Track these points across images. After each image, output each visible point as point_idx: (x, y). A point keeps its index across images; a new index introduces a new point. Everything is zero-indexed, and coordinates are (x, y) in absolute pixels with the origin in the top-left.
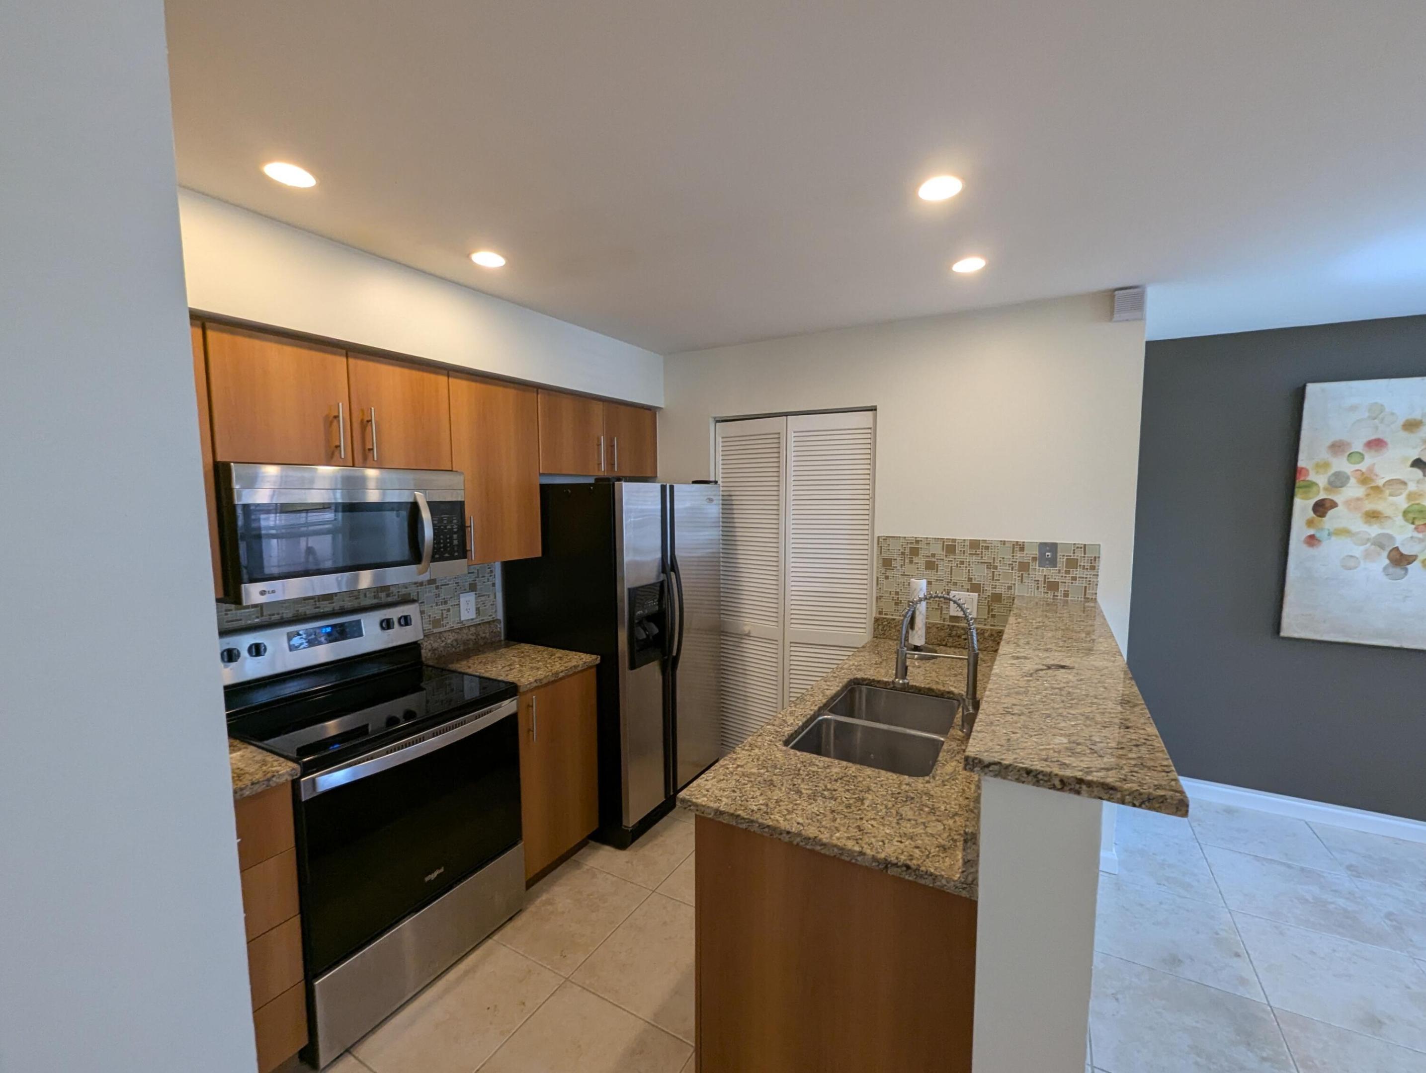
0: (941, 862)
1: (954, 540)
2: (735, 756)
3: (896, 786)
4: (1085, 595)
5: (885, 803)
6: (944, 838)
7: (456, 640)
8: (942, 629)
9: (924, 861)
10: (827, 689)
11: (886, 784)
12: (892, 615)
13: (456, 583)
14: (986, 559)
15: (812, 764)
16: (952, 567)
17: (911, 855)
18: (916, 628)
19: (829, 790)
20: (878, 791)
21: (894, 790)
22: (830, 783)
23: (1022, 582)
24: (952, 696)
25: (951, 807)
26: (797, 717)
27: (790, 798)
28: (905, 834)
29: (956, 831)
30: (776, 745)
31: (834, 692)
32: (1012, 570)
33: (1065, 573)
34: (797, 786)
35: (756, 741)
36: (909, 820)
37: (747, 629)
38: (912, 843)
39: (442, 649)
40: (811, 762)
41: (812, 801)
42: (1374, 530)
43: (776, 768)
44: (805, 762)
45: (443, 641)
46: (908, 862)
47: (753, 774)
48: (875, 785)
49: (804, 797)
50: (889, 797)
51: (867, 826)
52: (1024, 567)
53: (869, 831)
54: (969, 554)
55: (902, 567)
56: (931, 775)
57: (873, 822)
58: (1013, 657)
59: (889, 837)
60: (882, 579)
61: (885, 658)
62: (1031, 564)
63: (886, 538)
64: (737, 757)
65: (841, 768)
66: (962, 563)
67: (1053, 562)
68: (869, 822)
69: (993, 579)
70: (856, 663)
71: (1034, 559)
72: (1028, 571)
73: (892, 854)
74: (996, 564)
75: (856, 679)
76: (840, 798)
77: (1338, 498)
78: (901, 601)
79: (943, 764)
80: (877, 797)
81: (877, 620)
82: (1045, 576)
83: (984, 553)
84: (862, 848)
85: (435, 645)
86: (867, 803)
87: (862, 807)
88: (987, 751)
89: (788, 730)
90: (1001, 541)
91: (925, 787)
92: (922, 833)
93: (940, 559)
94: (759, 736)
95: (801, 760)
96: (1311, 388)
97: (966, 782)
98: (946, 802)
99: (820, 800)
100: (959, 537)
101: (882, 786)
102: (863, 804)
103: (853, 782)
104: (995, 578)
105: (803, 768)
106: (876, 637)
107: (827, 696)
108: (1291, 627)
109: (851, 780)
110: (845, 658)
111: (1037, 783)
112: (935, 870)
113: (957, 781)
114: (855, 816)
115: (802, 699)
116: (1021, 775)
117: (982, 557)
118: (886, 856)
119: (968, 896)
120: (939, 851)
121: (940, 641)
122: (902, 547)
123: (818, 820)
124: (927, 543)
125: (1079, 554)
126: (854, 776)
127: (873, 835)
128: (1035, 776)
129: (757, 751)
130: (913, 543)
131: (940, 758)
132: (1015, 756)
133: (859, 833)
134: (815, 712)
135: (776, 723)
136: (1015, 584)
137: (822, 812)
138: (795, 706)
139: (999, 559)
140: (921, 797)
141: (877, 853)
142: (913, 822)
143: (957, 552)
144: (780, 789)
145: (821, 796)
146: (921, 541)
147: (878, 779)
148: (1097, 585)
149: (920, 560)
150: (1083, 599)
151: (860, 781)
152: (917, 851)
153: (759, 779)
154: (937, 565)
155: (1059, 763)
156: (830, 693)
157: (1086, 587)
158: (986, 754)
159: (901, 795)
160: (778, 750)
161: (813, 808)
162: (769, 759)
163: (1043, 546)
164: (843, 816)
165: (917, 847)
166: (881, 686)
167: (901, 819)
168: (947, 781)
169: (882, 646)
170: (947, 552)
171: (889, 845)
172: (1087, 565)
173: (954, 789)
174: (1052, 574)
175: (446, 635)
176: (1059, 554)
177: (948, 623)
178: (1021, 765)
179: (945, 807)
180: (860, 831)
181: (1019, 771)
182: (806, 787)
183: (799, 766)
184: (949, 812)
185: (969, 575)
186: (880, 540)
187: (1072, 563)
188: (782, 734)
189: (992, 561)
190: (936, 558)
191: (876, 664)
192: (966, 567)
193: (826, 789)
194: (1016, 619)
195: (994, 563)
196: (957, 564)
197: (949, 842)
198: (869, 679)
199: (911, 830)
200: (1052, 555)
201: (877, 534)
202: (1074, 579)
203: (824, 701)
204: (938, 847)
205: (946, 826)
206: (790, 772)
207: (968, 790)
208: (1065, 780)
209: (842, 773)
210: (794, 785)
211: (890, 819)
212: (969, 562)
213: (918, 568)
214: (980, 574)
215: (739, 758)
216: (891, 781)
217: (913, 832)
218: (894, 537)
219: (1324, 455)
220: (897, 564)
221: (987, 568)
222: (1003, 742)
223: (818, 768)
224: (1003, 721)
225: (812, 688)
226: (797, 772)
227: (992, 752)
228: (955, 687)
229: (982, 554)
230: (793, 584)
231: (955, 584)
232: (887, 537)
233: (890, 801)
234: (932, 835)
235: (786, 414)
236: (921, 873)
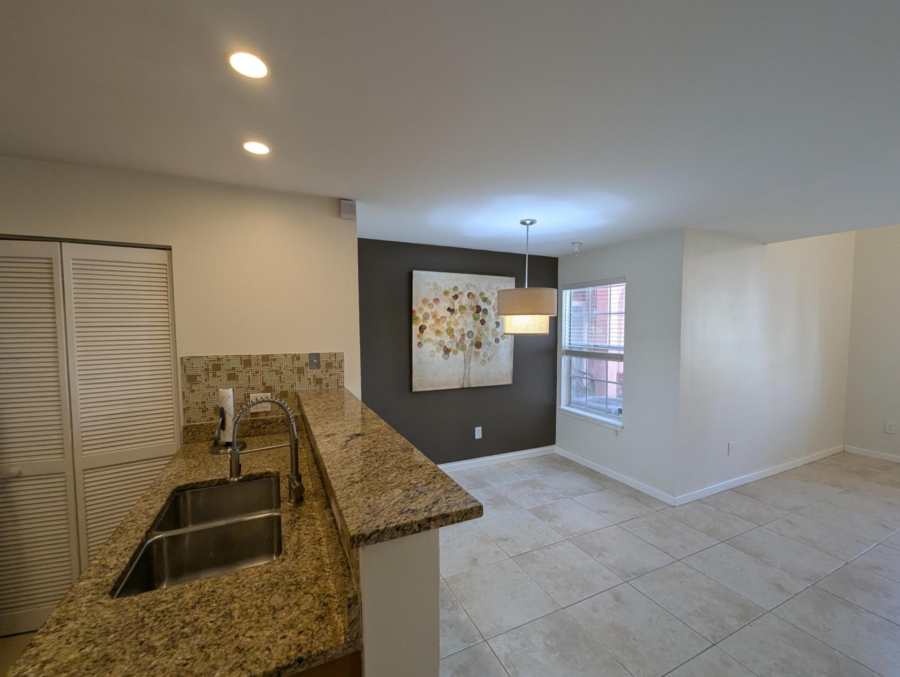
0: (325, 634)
1: (250, 356)
2: (34, 651)
3: (257, 579)
4: (338, 384)
5: (253, 604)
6: (317, 608)
8: (245, 424)
9: (312, 643)
10: (150, 508)
11: (247, 583)
12: (200, 421)
14: (274, 368)
15: (159, 602)
16: (249, 376)
17: (299, 646)
18: (227, 428)
19: (188, 624)
20: (242, 595)
21: (257, 584)
22: (188, 614)
23: (300, 381)
24: (269, 475)
25: (311, 574)
26: (121, 554)
27: (140, 665)
28: (285, 625)
29: (324, 595)
30: (100, 603)
31: (159, 508)
32: (293, 373)
33: (326, 372)
34: (145, 643)
35: (66, 611)
36: (283, 608)
37: (14, 470)
38: (294, 631)
40: (156, 601)
41: (173, 650)
42: (438, 339)
43: (108, 633)
44: (148, 605)
46: (300, 655)
47: (72, 662)
48: (237, 590)
49: (160, 652)
50: (255, 595)
51: (245, 641)
52: (300, 371)
53: (250, 646)
54: (262, 365)
55: (206, 381)
56: (283, 552)
57: (250, 633)
58: (325, 436)
59: (272, 640)
60: (188, 393)
61: (201, 460)
62: (305, 368)
63: (189, 359)
64: (39, 651)
65: (194, 590)
66: (257, 372)
67: (318, 366)
68: (247, 635)
69: (281, 381)
70: (174, 473)
71: (307, 365)
72: (304, 373)
73: (281, 658)
74: (282, 371)
75: (179, 487)
76: (205, 626)
77: (427, 325)
78: (207, 408)
79: (288, 537)
80: (244, 601)
81: (185, 428)
82: (314, 375)
83: (273, 363)
84: (250, 671)
86: (236, 614)
87: (233, 622)
88: (363, 524)
89: (112, 576)
90: (284, 354)
91: (283, 567)
92: (298, 615)
93: (240, 371)
94: (70, 602)
95: (142, 604)
96: (415, 273)
97: (311, 545)
98: (305, 572)
99: (182, 644)
100: (254, 353)
101: (244, 587)
102: (232, 618)
103: (213, 599)
104: (282, 381)
105: (147, 614)
106: (187, 443)
107: (152, 516)
108: (417, 387)
109: (210, 598)
110: (159, 472)
111: (404, 534)
112: (324, 646)
113: (305, 547)
114: (229, 638)
115: (121, 530)
116: (393, 533)
117: (271, 367)
118: (278, 663)
119: (354, 651)
120: (319, 624)
121: (245, 434)
122: (205, 365)
123: (187, 671)
124: (227, 360)
125: (333, 359)
126: (213, 591)
127: (255, 647)
128: (403, 529)
129: (71, 625)
130: (215, 360)
131: (283, 533)
132: (383, 519)
133: (240, 656)
134: (142, 540)
135: (91, 573)
136: (295, 383)
137: (189, 657)
138: (114, 542)
139: (284, 367)
140: (284, 578)
141: (267, 667)
142: (286, 608)
143: (252, 365)
144: (122, 660)
145: (181, 637)
146: (222, 358)
147: (238, 581)
148: (343, 377)
149: (223, 374)
150: (337, 387)
151: (220, 594)
152: (302, 637)
153: (85, 664)
154: (238, 375)
155: (411, 511)
156: (153, 512)
157: (338, 379)
158: (364, 527)
159: (265, 587)
160: (105, 607)
161: (176, 659)
162: (94, 628)
163: (311, 355)
164: (216, 647)
165: (300, 633)
166: (205, 486)
167: (275, 612)
168: (297, 551)
169: (195, 449)
170: (244, 365)
171: (275, 648)
172: (337, 365)
173: (306, 556)
174: (318, 373)
176: (321, 360)
177: (249, 419)
178: (392, 525)
179: (306, 576)
180: (240, 653)
181: (392, 530)
182: (160, 636)
183: (141, 614)
184: (311, 579)
185: (263, 381)
186: (184, 360)
187: (329, 365)
188: (105, 584)
189: (279, 369)
190: (236, 370)
191: (195, 467)
192: (260, 375)
193: (185, 624)
194: (309, 407)
195: (280, 370)
196: (254, 374)
197: (323, 609)
198: (193, 483)
199: (288, 618)
200: (317, 361)
201: (180, 355)
202: (331, 375)
203: (150, 523)
204: (317, 620)
205: (314, 595)
206: (130, 628)
207: (316, 551)
208: (421, 523)
209: (198, 594)
210: (142, 643)
211: (265, 618)
212: (262, 371)
213: (221, 380)
214: (271, 379)
215: (43, 651)
216: (251, 577)
217: (291, 619)
218: (197, 357)
219: (421, 304)
220: (202, 378)
221: (276, 374)
222: (367, 510)
223: (167, 604)
224: (354, 491)
225: (131, 513)
226: (140, 624)
227: (367, 523)
228: (270, 467)
229: (271, 365)
230: (82, 411)
231: (253, 388)
232: (190, 357)
233: (258, 599)
234: (307, 611)
235: (61, 240)
236: (313, 658)
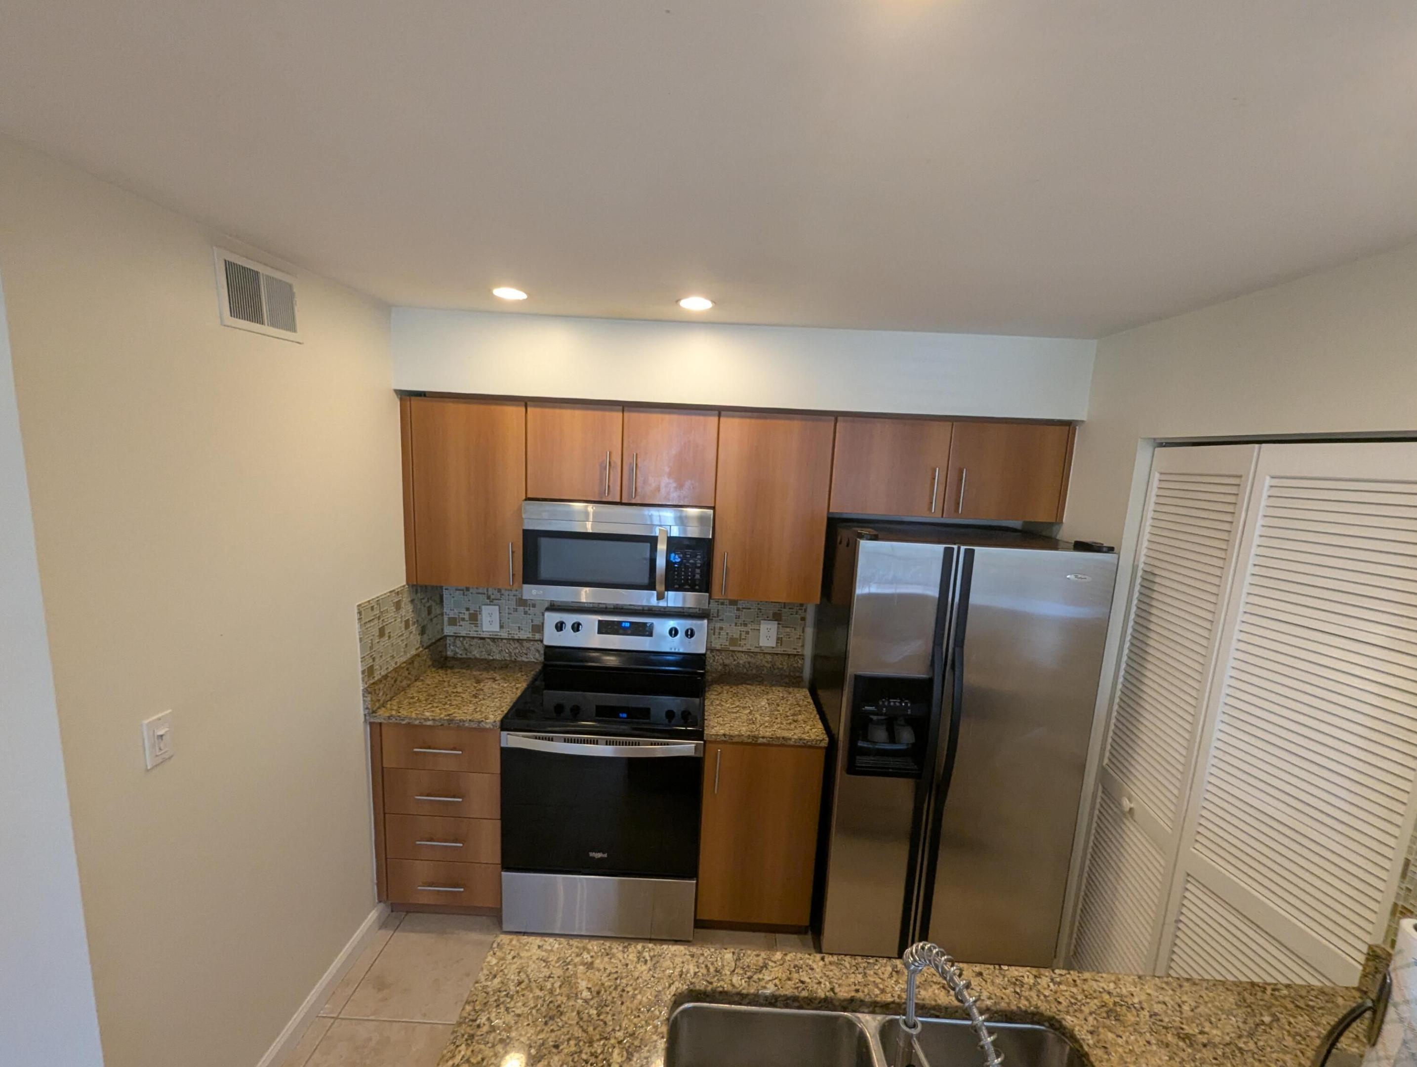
7: (749, 663)
13: (759, 609)
39: (733, 667)
45: (735, 660)
85: (727, 662)
175: (739, 655)
235: (1260, 440)
